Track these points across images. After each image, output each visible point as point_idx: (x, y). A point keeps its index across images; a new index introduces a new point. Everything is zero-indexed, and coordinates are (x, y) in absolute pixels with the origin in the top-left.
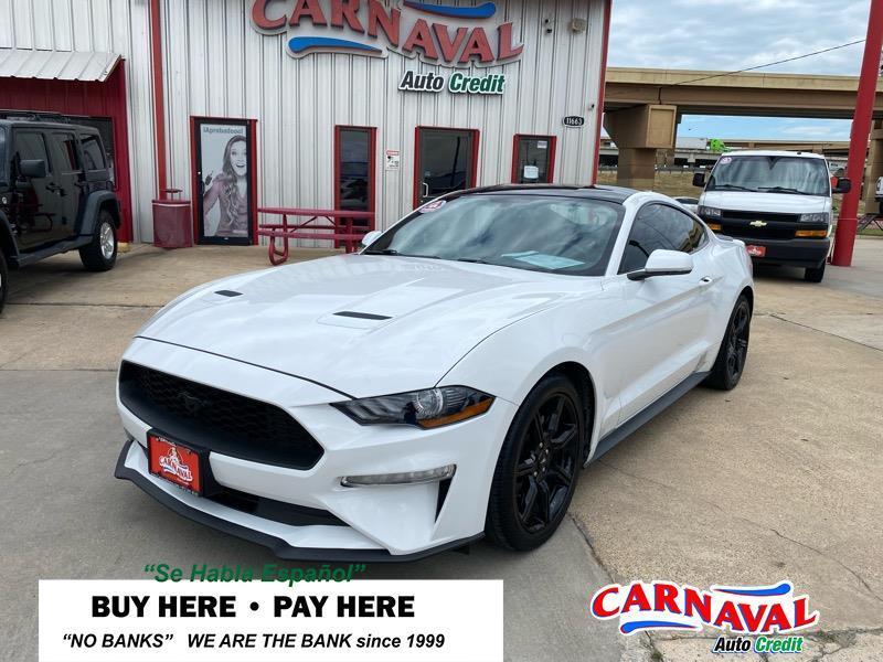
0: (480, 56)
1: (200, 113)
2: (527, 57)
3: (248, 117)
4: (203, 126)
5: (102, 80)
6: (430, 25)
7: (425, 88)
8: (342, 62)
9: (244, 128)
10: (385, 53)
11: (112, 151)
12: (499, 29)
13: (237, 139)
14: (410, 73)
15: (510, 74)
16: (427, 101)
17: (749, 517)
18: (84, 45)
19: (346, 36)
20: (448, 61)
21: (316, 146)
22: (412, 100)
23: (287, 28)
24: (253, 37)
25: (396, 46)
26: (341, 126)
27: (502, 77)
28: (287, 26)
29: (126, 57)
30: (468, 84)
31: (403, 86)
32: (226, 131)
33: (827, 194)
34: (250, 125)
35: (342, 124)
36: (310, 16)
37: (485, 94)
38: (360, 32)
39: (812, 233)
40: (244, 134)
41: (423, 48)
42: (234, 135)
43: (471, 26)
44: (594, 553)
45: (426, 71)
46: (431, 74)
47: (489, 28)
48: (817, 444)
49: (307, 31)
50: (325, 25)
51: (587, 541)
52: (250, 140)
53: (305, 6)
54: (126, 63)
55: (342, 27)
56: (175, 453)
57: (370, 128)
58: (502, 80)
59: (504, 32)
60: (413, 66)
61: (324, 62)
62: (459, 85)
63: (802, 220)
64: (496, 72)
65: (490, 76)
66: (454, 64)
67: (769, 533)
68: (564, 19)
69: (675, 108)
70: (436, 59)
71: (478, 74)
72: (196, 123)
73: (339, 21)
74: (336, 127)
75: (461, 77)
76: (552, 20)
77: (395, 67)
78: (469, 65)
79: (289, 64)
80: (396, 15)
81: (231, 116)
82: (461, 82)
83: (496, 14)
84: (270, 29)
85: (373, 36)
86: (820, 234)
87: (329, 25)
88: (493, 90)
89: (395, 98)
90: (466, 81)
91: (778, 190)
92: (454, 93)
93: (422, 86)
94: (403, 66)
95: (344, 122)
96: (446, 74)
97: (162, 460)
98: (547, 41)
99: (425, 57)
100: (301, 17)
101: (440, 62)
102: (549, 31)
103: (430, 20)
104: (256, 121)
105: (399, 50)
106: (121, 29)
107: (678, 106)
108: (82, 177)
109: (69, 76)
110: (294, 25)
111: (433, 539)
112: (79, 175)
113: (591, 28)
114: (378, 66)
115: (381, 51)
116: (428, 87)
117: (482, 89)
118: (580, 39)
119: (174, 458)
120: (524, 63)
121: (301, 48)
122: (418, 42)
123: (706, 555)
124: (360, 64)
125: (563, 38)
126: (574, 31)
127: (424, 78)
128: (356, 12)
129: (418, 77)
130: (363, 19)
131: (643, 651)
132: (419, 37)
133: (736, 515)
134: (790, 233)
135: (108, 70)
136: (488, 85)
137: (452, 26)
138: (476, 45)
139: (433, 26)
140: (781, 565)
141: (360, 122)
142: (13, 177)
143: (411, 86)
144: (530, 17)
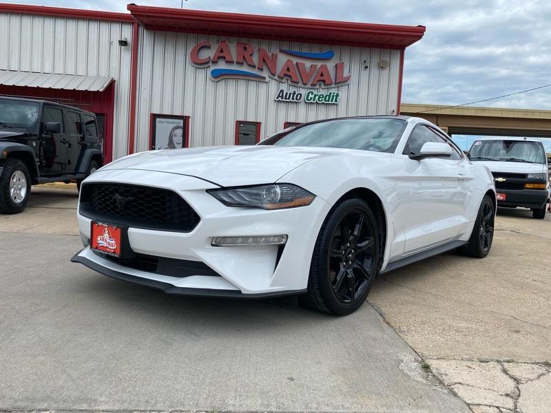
0: (324, 81)
1: (157, 112)
2: (353, 82)
3: (185, 115)
4: (158, 120)
5: (101, 91)
6: (295, 63)
7: (291, 100)
8: (242, 84)
9: (182, 121)
10: (267, 79)
11: (103, 133)
12: (336, 66)
13: (177, 128)
14: (282, 91)
15: (343, 93)
16: (292, 107)
17: (495, 310)
18: (93, 72)
19: (245, 69)
20: (305, 84)
21: (224, 132)
22: (283, 107)
23: (210, 64)
24: (190, 69)
25: (274, 75)
26: (240, 122)
27: (338, 94)
28: (211, 62)
29: (116, 79)
30: (317, 97)
31: (277, 98)
32: (171, 123)
33: (545, 163)
34: (186, 119)
35: (240, 120)
36: (224, 57)
37: (327, 104)
38: (254, 66)
39: (536, 186)
40: (182, 125)
41: (290, 76)
42: (176, 125)
43: (319, 64)
44: (384, 320)
45: (292, 90)
46: (295, 92)
47: (330, 65)
48: (543, 282)
49: (222, 65)
50: (233, 62)
51: (381, 314)
52: (185, 129)
53: (222, 51)
54: (116, 83)
55: (242, 64)
56: (107, 232)
57: (257, 123)
58: (337, 95)
59: (339, 68)
60: (284, 87)
61: (232, 85)
62: (311, 98)
63: (529, 177)
64: (334, 91)
65: (330, 93)
66: (309, 86)
67: (509, 318)
68: (375, 60)
69: (447, 128)
70: (298, 83)
71: (323, 92)
72: (154, 117)
73: (241, 61)
74: (237, 122)
75: (312, 93)
76: (368, 61)
77: (273, 88)
78: (318, 86)
79: (210, 84)
80: (275, 57)
81: (175, 114)
82: (313, 96)
83: (335, 57)
84: (200, 64)
85: (261, 69)
86: (542, 186)
87: (235, 63)
88: (332, 101)
89: (273, 106)
90: (315, 96)
91: (512, 160)
92: (308, 104)
93: (289, 98)
94: (278, 87)
95: (241, 119)
96: (304, 92)
97: (99, 239)
98: (365, 74)
99: (292, 82)
100: (219, 58)
101: (300, 84)
102: (366, 67)
103: (295, 60)
104: (189, 117)
105: (276, 78)
106: (115, 64)
107: (449, 127)
108: (83, 139)
109: (82, 88)
110: (215, 62)
111: (271, 286)
112: (81, 137)
113: (392, 66)
114: (263, 87)
115: (264, 78)
116: (293, 99)
117: (325, 101)
118: (385, 72)
119: (106, 235)
120: (351, 86)
121: (218, 76)
122: (287, 73)
123: (463, 325)
124: (252, 85)
125: (375, 72)
126: (382, 67)
127: (290, 94)
128: (251, 55)
129: (287, 93)
130: (255, 59)
131: (416, 364)
132: (288, 69)
133: (485, 309)
134: (521, 186)
135: (105, 86)
136: (329, 99)
137: (308, 64)
138: (322, 75)
139: (297, 64)
140: (518, 331)
141: (251, 119)
142: (41, 131)
143: (282, 98)
144: (355, 59)
